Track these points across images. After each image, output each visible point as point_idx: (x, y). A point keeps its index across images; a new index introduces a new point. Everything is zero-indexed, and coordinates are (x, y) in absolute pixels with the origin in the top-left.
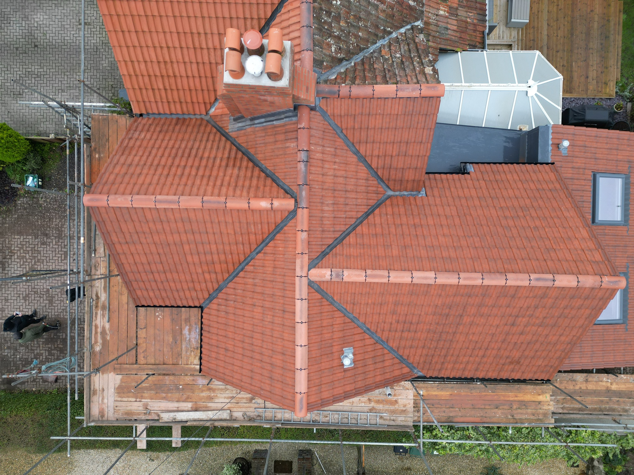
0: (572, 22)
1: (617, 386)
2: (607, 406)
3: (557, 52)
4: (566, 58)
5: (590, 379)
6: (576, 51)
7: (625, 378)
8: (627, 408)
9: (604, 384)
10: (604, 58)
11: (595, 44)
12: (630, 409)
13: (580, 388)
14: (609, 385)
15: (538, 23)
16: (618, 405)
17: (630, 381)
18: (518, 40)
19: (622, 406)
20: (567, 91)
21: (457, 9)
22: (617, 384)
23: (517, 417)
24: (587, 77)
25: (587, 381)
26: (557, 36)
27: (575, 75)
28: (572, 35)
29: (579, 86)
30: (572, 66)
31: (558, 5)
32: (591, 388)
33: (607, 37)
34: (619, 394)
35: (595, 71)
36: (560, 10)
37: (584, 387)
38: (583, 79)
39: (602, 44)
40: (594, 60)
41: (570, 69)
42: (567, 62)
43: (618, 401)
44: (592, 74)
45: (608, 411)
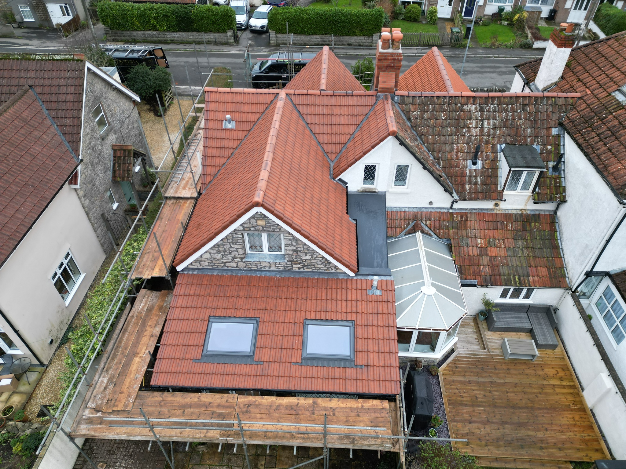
0: (527, 408)
1: (137, 362)
2: (119, 353)
3: (490, 391)
4: (485, 400)
5: (152, 339)
6: (496, 410)
7: (143, 370)
8: (110, 372)
9: (143, 351)
10: (497, 442)
11: (510, 432)
12: (107, 374)
13: (146, 330)
14: (141, 355)
15: (515, 374)
16: (117, 363)
17: (137, 375)
18: (492, 355)
19: (114, 367)
20: (450, 400)
21: (487, 255)
22: (139, 362)
23: (146, 256)
24: (470, 423)
25: (152, 336)
26: (507, 392)
27: (470, 409)
28: (513, 407)
29: (458, 413)
30: (479, 406)
31: (540, 393)
32: (143, 339)
33: (522, 447)
34: (127, 365)
35: (478, 431)
36: (536, 396)
37: (147, 333)
38: (467, 418)
39: (512, 440)
40: (492, 431)
41: (474, 403)
42: (481, 402)
43: (121, 363)
44: (476, 429)
45: (114, 354)
